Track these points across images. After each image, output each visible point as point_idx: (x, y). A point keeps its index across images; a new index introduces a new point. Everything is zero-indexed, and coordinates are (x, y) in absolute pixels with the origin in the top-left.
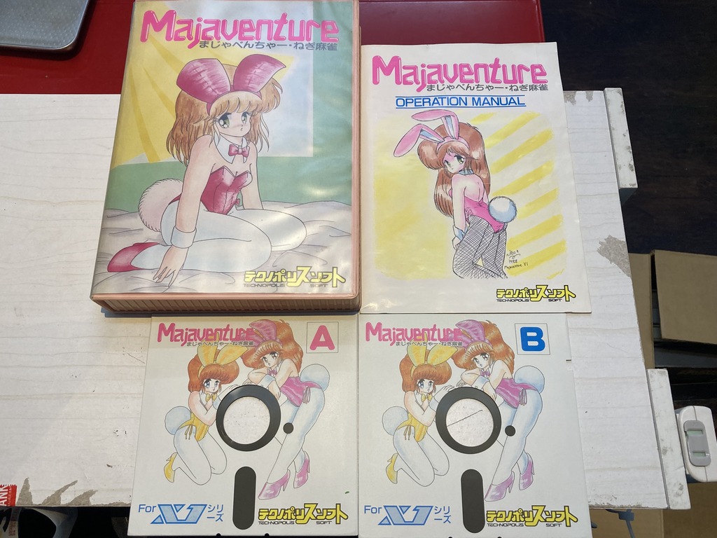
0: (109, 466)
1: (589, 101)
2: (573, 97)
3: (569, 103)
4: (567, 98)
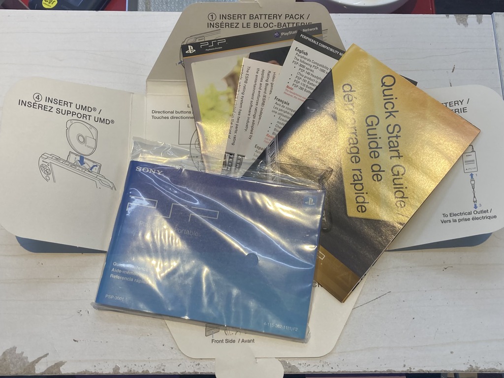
0: (75, 341)
1: (479, 24)
2: (466, 20)
3: (462, 25)
4: (461, 20)
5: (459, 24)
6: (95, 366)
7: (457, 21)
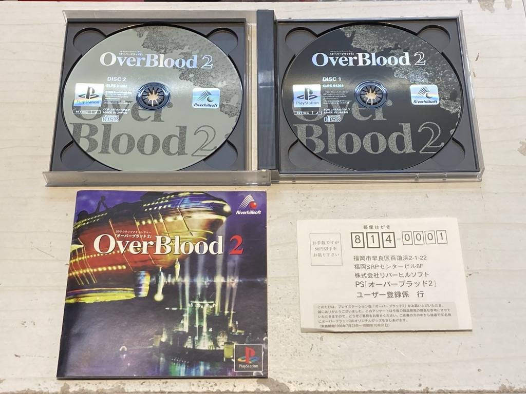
0: (17, 356)
1: (508, 9)
2: (492, 5)
3: (487, 11)
4: (486, 6)
5: (484, 10)
6: (39, 385)
7: (481, 7)
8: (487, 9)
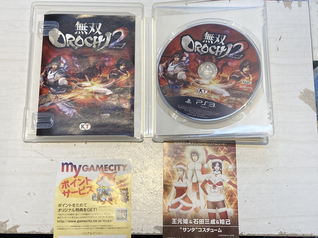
0: (26, 212)
1: (299, 7)
2: (290, 4)
4: (287, 5)
6: (39, 228)
7: (284, 5)
8: (288, 7)
